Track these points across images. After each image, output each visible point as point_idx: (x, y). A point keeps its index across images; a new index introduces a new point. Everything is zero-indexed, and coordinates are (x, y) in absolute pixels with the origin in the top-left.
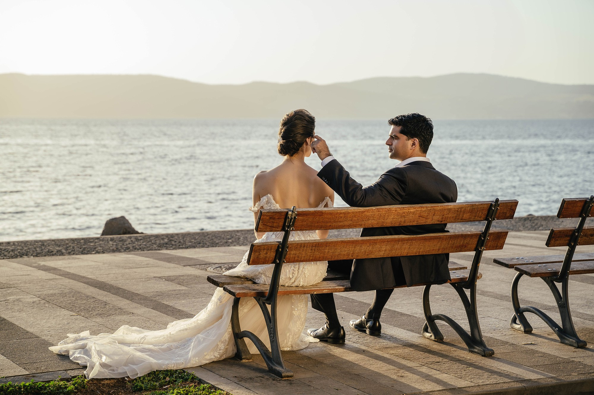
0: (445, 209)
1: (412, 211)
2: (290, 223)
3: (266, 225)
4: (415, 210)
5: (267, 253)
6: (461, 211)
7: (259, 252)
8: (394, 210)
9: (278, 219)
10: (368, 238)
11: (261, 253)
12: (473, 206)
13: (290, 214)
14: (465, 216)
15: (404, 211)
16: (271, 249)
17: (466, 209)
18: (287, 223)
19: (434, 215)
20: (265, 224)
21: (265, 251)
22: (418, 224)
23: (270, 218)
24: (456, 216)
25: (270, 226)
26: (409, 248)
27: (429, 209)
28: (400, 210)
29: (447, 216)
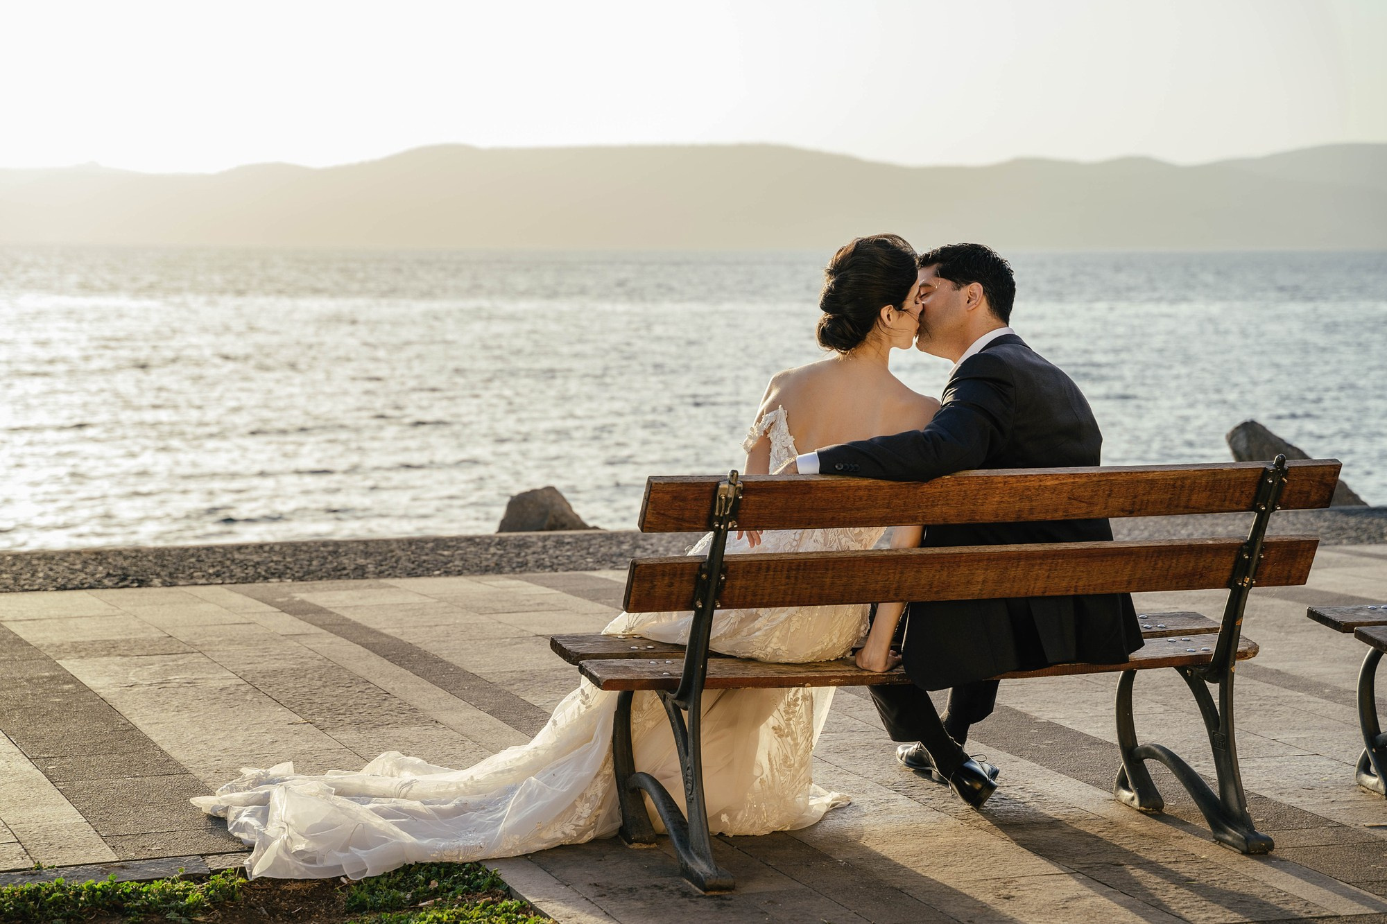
0: (1138, 481)
1: (1049, 483)
2: (726, 510)
3: (663, 514)
4: (1057, 482)
5: (671, 585)
6: (1183, 487)
7: (652, 582)
8: (1000, 482)
9: (696, 499)
10: (937, 550)
11: (655, 583)
12: (1215, 473)
13: (725, 489)
14: (1194, 497)
15: (1027, 484)
16: (682, 574)
17: (1197, 481)
18: (717, 510)
19: (1109, 495)
20: (662, 512)
21: (667, 578)
22: (1067, 518)
23: (675, 498)
24: (1170, 498)
25: (674, 518)
26: (1048, 577)
27: (1095, 479)
28: (1017, 482)
29: (1145, 498)
